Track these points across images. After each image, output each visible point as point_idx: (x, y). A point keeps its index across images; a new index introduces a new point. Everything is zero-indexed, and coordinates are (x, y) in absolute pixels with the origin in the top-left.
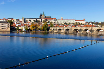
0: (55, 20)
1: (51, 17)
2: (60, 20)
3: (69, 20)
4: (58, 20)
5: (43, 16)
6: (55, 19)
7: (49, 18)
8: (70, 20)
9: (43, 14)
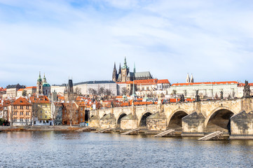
0: (166, 87)
1: (151, 77)
2: (182, 85)
3: (214, 83)
4: (177, 85)
5: (124, 71)
6: (166, 81)
7: (146, 78)
8: (218, 83)
9: (123, 66)
